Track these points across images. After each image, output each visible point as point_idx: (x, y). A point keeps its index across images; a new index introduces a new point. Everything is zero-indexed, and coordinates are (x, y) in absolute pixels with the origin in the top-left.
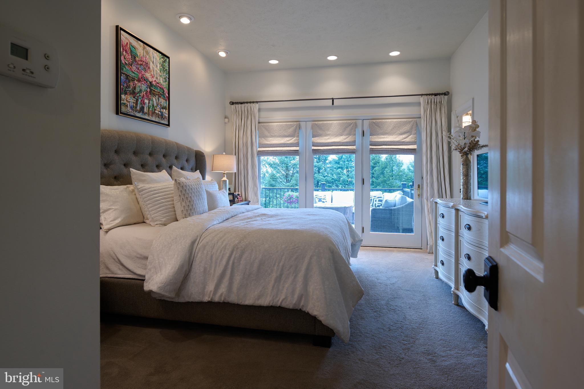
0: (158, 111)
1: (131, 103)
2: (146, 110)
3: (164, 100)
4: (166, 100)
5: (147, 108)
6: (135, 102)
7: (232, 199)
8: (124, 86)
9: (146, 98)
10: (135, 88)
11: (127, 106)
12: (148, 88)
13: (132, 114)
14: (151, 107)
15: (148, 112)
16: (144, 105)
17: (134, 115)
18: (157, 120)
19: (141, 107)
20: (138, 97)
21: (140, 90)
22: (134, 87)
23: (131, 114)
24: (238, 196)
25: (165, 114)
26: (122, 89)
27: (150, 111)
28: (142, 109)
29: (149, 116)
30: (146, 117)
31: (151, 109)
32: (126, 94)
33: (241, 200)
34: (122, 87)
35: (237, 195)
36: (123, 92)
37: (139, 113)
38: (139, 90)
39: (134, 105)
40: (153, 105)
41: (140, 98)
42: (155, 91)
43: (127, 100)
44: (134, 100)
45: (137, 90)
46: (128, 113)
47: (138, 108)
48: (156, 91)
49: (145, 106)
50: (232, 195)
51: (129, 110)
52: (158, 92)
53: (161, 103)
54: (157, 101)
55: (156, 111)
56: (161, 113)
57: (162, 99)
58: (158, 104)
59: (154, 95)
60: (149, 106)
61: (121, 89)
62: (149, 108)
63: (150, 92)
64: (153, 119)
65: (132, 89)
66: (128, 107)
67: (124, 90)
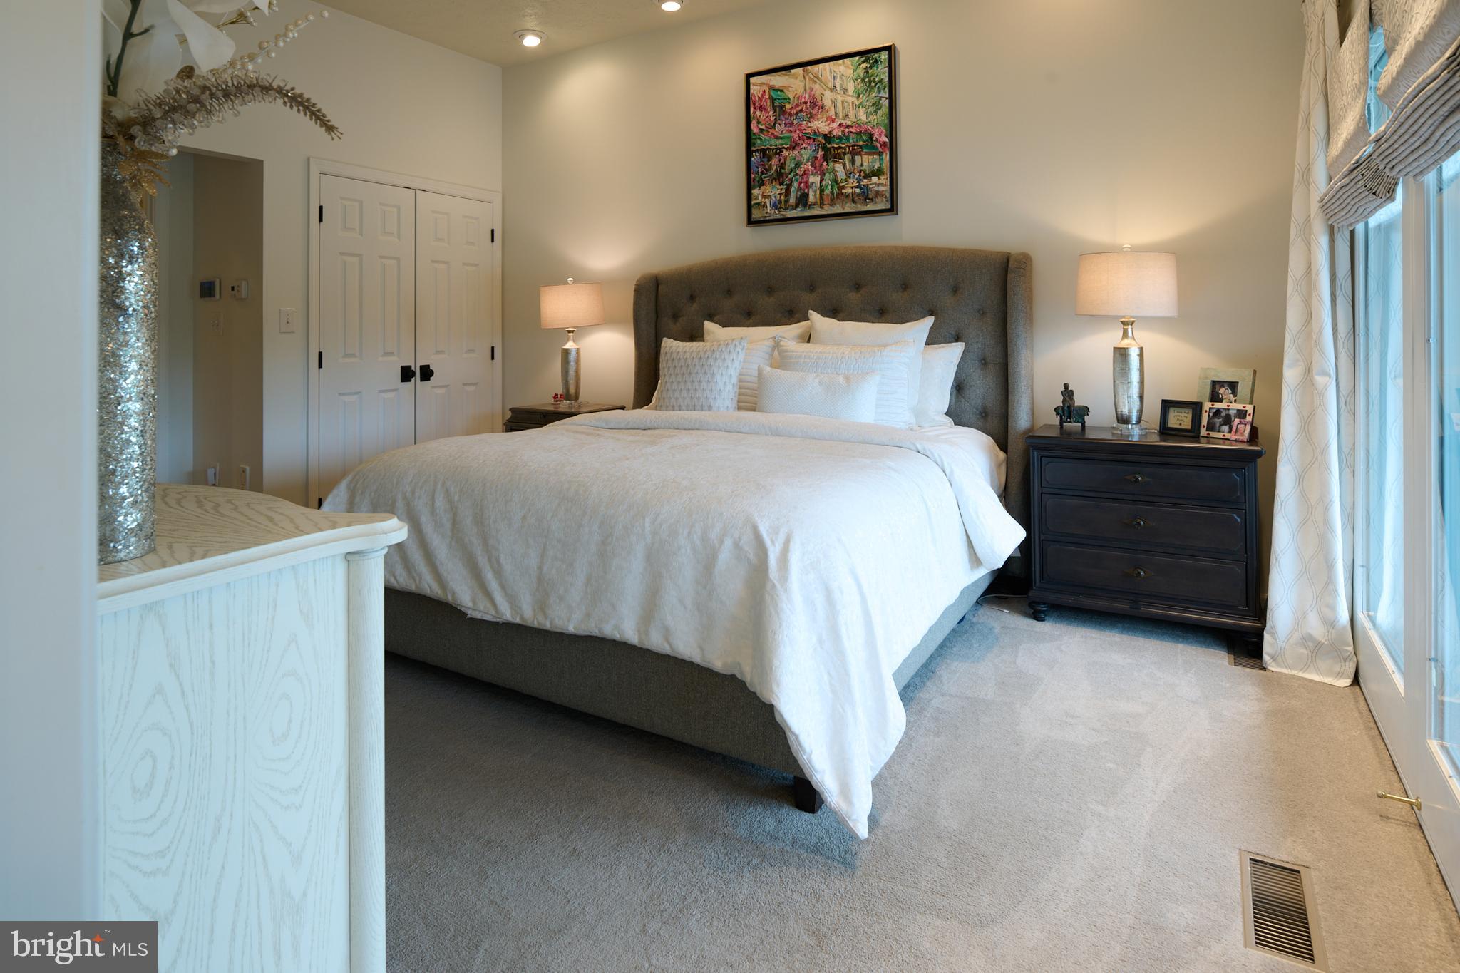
0: (852, 188)
1: (773, 198)
2: (811, 199)
3: (870, 157)
4: (880, 154)
5: (815, 192)
6: (782, 192)
7: (1189, 427)
8: (757, 173)
9: (812, 174)
10: (782, 166)
11: (765, 206)
12: (820, 150)
13: (778, 217)
14: (829, 187)
15: (818, 201)
16: (808, 190)
17: (782, 217)
18: (847, 210)
19: (798, 196)
20: (791, 180)
21: (796, 165)
22: (782, 164)
23: (775, 217)
24: (1237, 421)
25: (876, 188)
26: (754, 179)
27: (825, 197)
28: (803, 200)
29: (822, 208)
30: (816, 211)
31: (827, 192)
32: (762, 184)
34: (753, 176)
36: (757, 183)
37: (793, 209)
38: (793, 166)
39: (782, 198)
40: (835, 181)
41: (796, 180)
42: (842, 148)
43: (764, 196)
44: (781, 190)
45: (790, 165)
46: (768, 218)
47: (792, 200)
48: (843, 146)
49: (811, 190)
50: (1190, 411)
51: (770, 212)
52: (849, 147)
53: (862, 165)
54: (848, 168)
55: (844, 191)
56: (861, 189)
57: (865, 157)
58: (851, 173)
59: (838, 156)
60: (821, 186)
61: (752, 180)
62: (822, 191)
63: (825, 158)
64: (837, 209)
65: (777, 170)
66: (767, 207)
67: (757, 179)
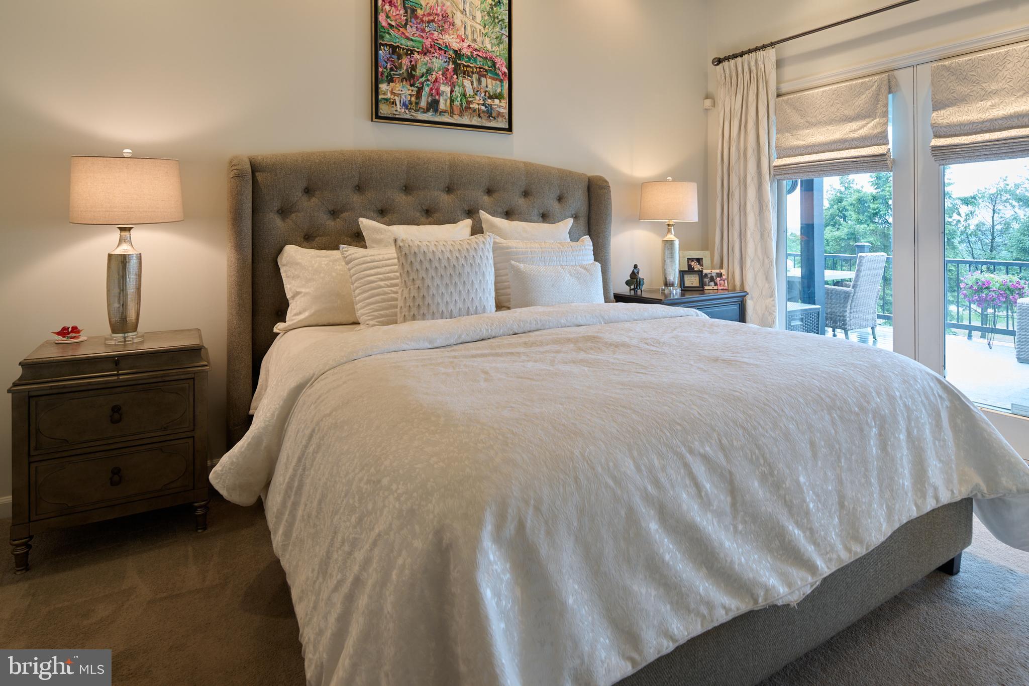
0: (479, 104)
1: (403, 97)
2: (442, 106)
3: (494, 82)
4: (501, 81)
5: (446, 100)
6: (413, 93)
7: (698, 285)
8: (386, 68)
9: (443, 83)
10: (414, 68)
11: (394, 103)
12: (451, 63)
13: (408, 117)
14: (459, 99)
15: (449, 109)
16: (439, 97)
17: (413, 118)
18: (474, 123)
19: (429, 101)
20: (422, 83)
21: (427, 70)
22: (413, 65)
23: (406, 117)
24: (718, 279)
25: (498, 109)
26: (382, 74)
27: (455, 107)
28: (434, 105)
29: (452, 116)
30: (446, 119)
31: (457, 103)
32: (390, 80)
33: (725, 288)
34: (380, 69)
35: (714, 275)
36: (385, 78)
37: (424, 112)
38: (425, 71)
39: (413, 99)
40: (464, 95)
41: (428, 85)
42: (470, 67)
43: (392, 93)
44: (412, 91)
45: (421, 70)
46: (397, 116)
47: (423, 104)
48: (472, 65)
49: (441, 98)
50: (697, 276)
51: (400, 110)
52: (477, 68)
53: (487, 87)
54: (475, 86)
55: (471, 106)
56: (486, 107)
57: (489, 81)
58: (477, 91)
59: (467, 74)
60: (451, 97)
61: (380, 74)
62: (452, 101)
63: (456, 71)
64: (465, 120)
65: (407, 70)
66: (396, 105)
67: (386, 74)
